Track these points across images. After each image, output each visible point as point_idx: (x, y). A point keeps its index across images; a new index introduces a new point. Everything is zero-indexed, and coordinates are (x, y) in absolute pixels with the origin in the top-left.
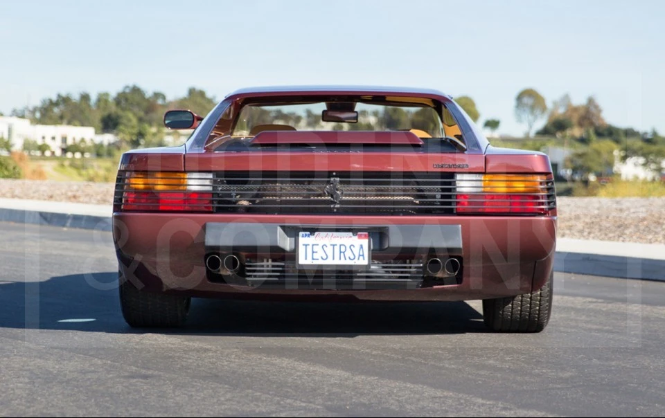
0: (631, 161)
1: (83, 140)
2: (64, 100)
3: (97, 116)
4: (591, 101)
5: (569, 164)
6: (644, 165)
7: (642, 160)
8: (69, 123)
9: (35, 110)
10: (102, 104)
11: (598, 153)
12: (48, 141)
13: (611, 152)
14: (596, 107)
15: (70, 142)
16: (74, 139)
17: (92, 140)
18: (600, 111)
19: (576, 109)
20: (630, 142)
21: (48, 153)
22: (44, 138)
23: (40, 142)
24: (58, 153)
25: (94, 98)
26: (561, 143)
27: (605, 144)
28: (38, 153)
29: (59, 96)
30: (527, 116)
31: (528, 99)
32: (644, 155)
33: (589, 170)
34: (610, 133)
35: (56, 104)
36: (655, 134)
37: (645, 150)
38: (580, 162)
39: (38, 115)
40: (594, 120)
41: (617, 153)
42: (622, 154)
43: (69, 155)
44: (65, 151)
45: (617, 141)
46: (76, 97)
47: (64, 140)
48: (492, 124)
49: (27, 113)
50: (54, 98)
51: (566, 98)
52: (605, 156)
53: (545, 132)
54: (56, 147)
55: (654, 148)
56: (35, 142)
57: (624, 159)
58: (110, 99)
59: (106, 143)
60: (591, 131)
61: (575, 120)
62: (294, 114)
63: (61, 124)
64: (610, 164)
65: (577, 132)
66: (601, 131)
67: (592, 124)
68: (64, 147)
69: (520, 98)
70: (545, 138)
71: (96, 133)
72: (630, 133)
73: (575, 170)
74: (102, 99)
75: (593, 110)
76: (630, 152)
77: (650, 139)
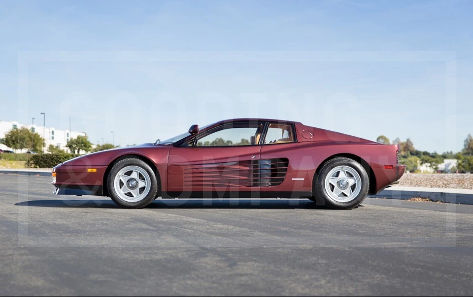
0: (424, 165)
4: (408, 140)
6: (430, 166)
7: (429, 164)
11: (411, 162)
13: (416, 162)
14: (411, 143)
18: (412, 145)
19: (402, 144)
20: (424, 157)
27: (413, 158)
31: (382, 140)
32: (430, 162)
34: (417, 154)
36: (436, 153)
37: (430, 160)
40: (410, 148)
41: (419, 162)
42: (421, 162)
45: (419, 157)
51: (398, 139)
52: (414, 163)
55: (434, 159)
57: (421, 164)
60: (409, 153)
61: (402, 148)
64: (415, 166)
65: (403, 153)
66: (413, 153)
67: (409, 150)
69: (378, 139)
72: (425, 153)
75: (409, 144)
76: (424, 161)
77: (434, 156)
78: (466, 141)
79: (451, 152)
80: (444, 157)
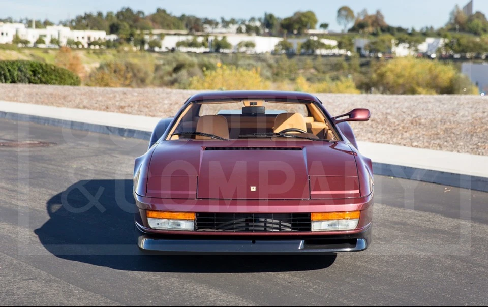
0: (401, 46)
1: (99, 39)
2: (88, 17)
3: (107, 24)
4: (378, 12)
5: (367, 48)
6: (409, 48)
7: (407, 45)
8: (92, 29)
9: (72, 21)
10: (109, 18)
11: (383, 41)
12: (80, 40)
13: (390, 41)
15: (92, 40)
16: (95, 38)
17: (104, 38)
18: (383, 18)
19: (370, 17)
20: (401, 35)
21: (80, 46)
22: (78, 38)
23: (76, 40)
24: (86, 46)
25: (105, 14)
26: (363, 36)
27: (386, 36)
28: (75, 46)
29: (86, 14)
30: (343, 21)
31: (344, 12)
32: (408, 42)
33: (378, 51)
34: (389, 30)
35: (84, 18)
36: (413, 30)
37: (409, 40)
38: (373, 47)
39: (74, 24)
40: (380, 23)
41: (394, 41)
42: (397, 42)
43: (92, 47)
44: (89, 44)
45: (393, 34)
46: (95, 14)
47: (89, 38)
48: (324, 26)
49: (68, 23)
50: (83, 15)
51: (365, 11)
52: (387, 43)
53: (353, 30)
54: (85, 42)
55: (414, 38)
56: (73, 41)
57: (397, 45)
58: (114, 16)
59: (112, 40)
60: (379, 29)
61: (370, 22)
62: (215, 20)
63: (87, 29)
64: (389, 48)
65: (370, 29)
66: (384, 29)
67: (378, 25)
68: (89, 42)
69: (339, 11)
70: (354, 34)
71: (107, 34)
72: (400, 30)
73: (370, 52)
74: (109, 15)
75: (380, 17)
76: (400, 41)
77: (412, 34)
78: (452, 13)
79: (432, 28)
80: (425, 34)
